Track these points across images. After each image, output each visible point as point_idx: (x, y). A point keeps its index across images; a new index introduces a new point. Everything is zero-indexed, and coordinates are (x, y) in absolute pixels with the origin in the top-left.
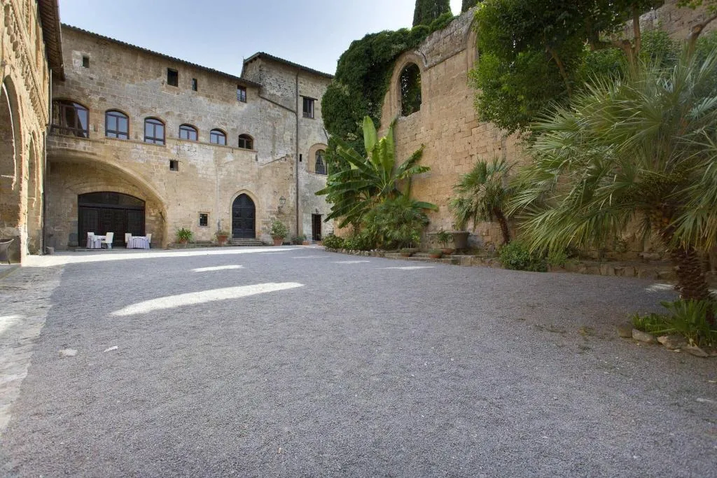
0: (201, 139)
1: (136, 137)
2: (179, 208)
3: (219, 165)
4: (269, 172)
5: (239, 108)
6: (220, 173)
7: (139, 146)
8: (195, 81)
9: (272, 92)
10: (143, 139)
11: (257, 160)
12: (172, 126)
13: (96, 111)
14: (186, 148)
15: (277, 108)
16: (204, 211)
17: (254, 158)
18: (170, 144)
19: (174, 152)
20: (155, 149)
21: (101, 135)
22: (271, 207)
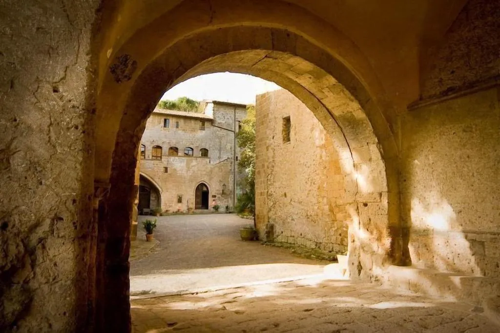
0: (179, 154)
1: (149, 157)
2: (168, 193)
3: (188, 169)
4: (217, 169)
5: (200, 134)
6: (189, 172)
7: (150, 161)
8: (177, 123)
9: (219, 121)
10: (151, 157)
11: (210, 162)
12: (166, 149)
14: (172, 160)
15: (223, 130)
16: (180, 193)
17: (208, 162)
18: (164, 159)
19: (165, 163)
20: (157, 162)
22: (217, 191)
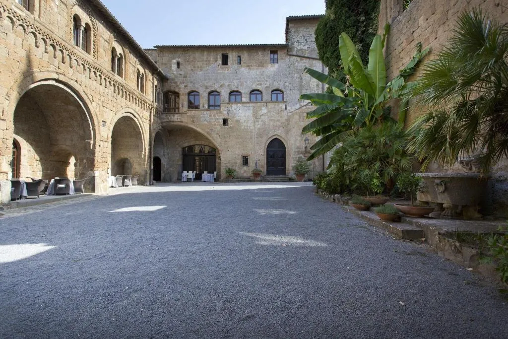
0: (244, 100)
1: (203, 107)
2: (228, 153)
3: (256, 117)
4: (297, 117)
5: (272, 69)
6: (257, 123)
7: (205, 112)
8: (239, 57)
9: (299, 48)
10: (206, 106)
11: (286, 108)
12: (224, 94)
13: (183, 95)
14: (233, 109)
15: (304, 60)
16: (245, 153)
17: (284, 107)
18: (223, 108)
19: (225, 112)
20: (214, 112)
21: (185, 108)
22: (298, 148)
